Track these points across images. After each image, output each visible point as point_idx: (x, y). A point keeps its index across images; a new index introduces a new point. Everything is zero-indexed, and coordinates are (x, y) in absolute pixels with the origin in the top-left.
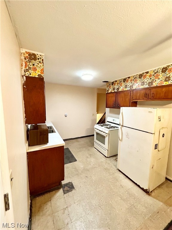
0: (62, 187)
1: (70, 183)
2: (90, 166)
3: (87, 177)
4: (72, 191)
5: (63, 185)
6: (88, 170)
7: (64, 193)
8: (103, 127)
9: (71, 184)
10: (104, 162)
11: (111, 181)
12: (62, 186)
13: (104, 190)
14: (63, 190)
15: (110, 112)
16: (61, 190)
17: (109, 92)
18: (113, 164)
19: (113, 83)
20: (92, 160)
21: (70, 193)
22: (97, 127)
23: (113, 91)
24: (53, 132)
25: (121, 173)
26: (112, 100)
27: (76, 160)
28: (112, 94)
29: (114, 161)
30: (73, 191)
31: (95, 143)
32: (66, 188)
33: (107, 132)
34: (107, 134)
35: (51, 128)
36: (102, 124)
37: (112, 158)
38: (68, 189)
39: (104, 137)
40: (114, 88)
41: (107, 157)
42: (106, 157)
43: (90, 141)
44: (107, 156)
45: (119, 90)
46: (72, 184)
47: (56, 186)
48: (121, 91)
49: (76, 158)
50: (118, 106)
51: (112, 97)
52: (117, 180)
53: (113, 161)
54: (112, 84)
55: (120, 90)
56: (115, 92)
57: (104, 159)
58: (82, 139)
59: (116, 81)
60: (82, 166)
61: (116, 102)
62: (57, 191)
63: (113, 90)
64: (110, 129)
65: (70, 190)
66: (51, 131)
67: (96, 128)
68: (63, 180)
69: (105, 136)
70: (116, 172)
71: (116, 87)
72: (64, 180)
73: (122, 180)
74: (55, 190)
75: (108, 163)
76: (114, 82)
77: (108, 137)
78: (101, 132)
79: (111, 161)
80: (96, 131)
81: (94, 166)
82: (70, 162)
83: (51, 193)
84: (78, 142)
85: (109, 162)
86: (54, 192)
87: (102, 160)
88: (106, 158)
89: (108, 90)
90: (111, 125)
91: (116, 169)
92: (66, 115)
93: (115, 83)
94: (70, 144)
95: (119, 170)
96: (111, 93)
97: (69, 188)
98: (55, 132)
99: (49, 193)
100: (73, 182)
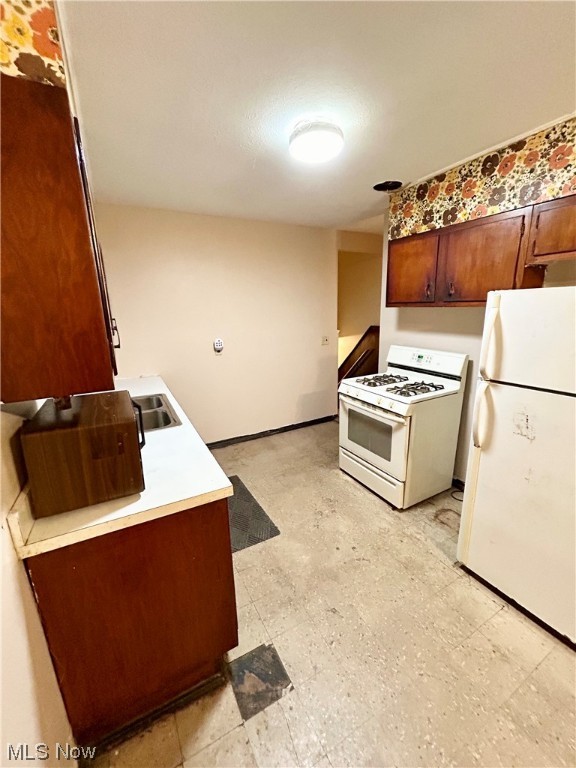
0: (232, 679)
1: (262, 648)
2: (338, 555)
3: (334, 611)
4: (278, 697)
5: (234, 668)
6: (335, 578)
7: (246, 714)
8: (381, 389)
9: (268, 657)
10: (393, 531)
11: (444, 625)
12: (230, 673)
13: (425, 680)
14: (238, 696)
15: (403, 324)
16: (228, 697)
17: (404, 233)
18: (432, 539)
19: (423, 191)
20: (343, 524)
21: (271, 709)
22: (351, 386)
23: (424, 229)
24: (167, 420)
25: (478, 584)
26: (417, 267)
27: (275, 532)
28: (420, 242)
29: (433, 524)
30: (287, 698)
31: (341, 453)
32: (250, 683)
33: (403, 410)
34: (403, 417)
35: (160, 404)
36: (370, 377)
37: (419, 510)
38: (262, 687)
39: (387, 431)
40: (430, 213)
41: (402, 510)
42: (394, 508)
43: (318, 444)
44: (399, 507)
45: (454, 218)
46: (275, 657)
47: (204, 677)
48: (467, 222)
49: (277, 522)
50: (450, 295)
51: (417, 255)
52: (470, 621)
53: (428, 527)
54: (420, 197)
55: (461, 217)
56: (433, 231)
57: (389, 519)
58: (286, 434)
59: (441, 178)
60: (306, 559)
61: (440, 277)
62: (208, 699)
63: (425, 222)
64: (414, 398)
65: (268, 690)
66: (161, 416)
67: (345, 395)
68: (234, 643)
69: (393, 425)
70: (455, 576)
71: (440, 205)
72: (237, 645)
73: (494, 621)
74: (198, 698)
75: (411, 537)
76: (430, 181)
77: (405, 430)
78: (371, 410)
79: (421, 526)
80: (348, 407)
81: (356, 555)
82: (254, 541)
83: (180, 714)
84: (273, 447)
85: (412, 530)
86: (193, 709)
87: (384, 525)
88: (396, 513)
89: (398, 228)
90: (406, 379)
91: (451, 563)
92: (218, 347)
93: (437, 188)
94: (244, 460)
95: (463, 567)
96: (414, 236)
97: (264, 680)
98: (178, 423)
99: (172, 718)
100: (276, 646)
